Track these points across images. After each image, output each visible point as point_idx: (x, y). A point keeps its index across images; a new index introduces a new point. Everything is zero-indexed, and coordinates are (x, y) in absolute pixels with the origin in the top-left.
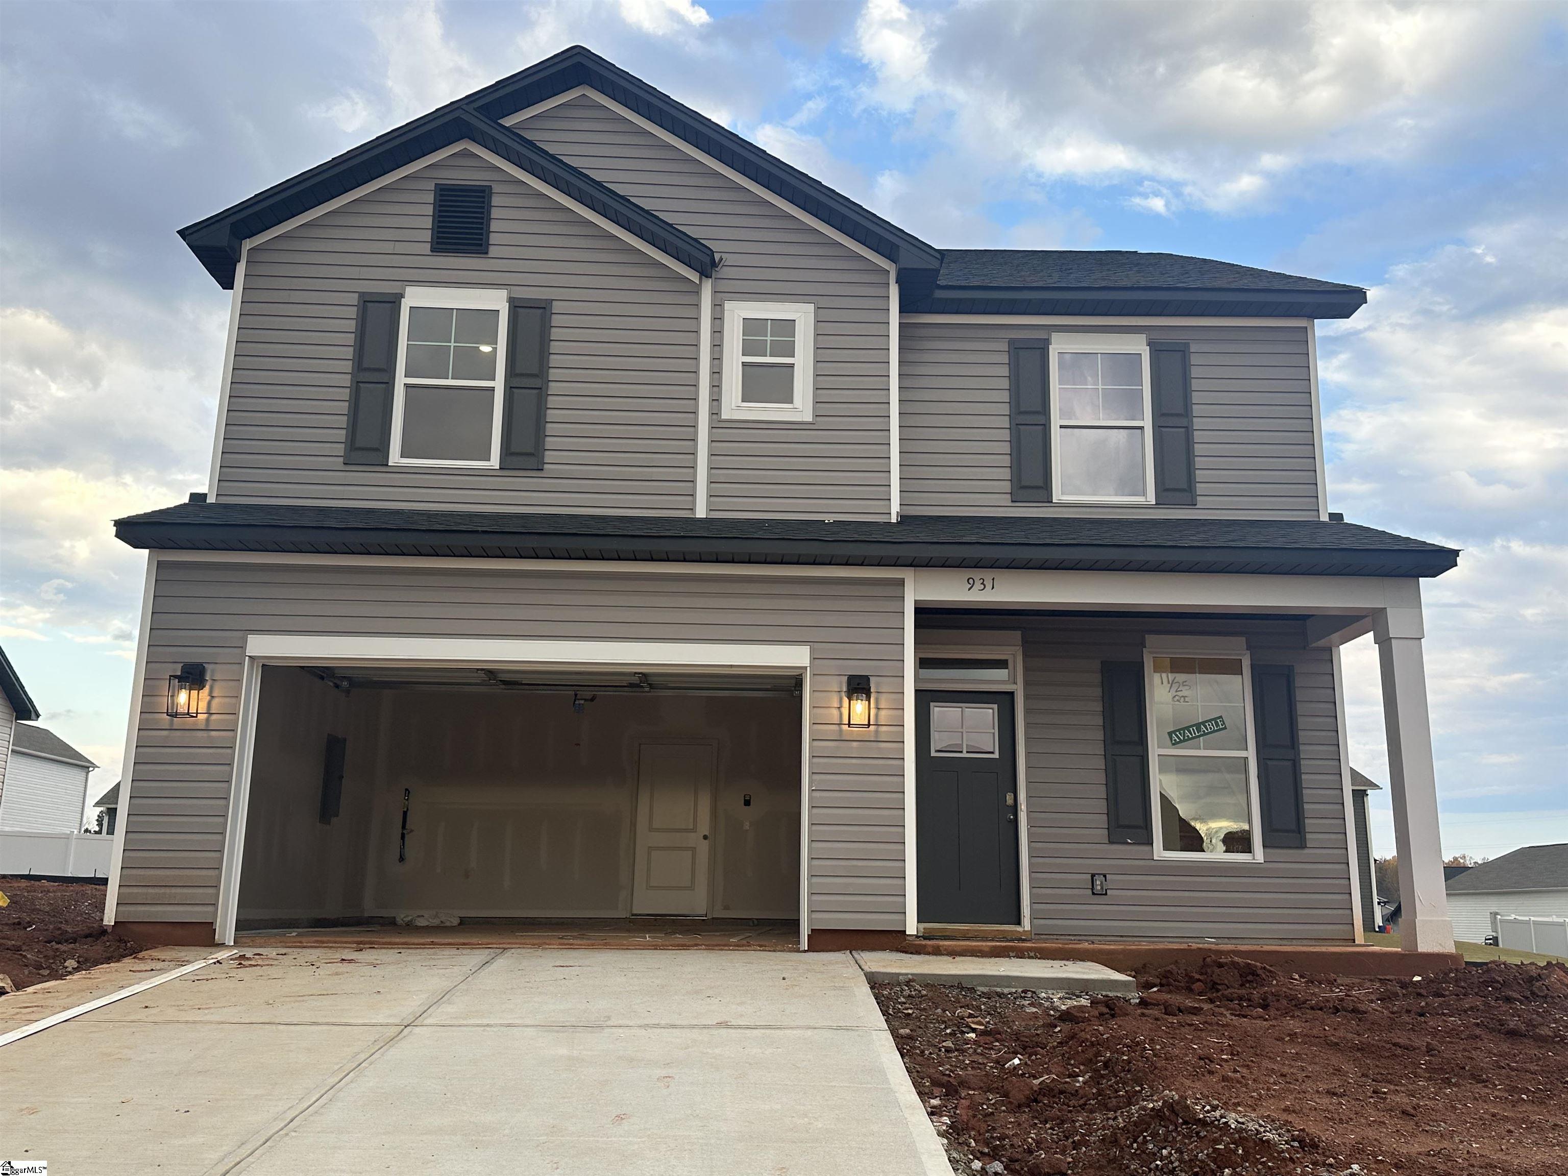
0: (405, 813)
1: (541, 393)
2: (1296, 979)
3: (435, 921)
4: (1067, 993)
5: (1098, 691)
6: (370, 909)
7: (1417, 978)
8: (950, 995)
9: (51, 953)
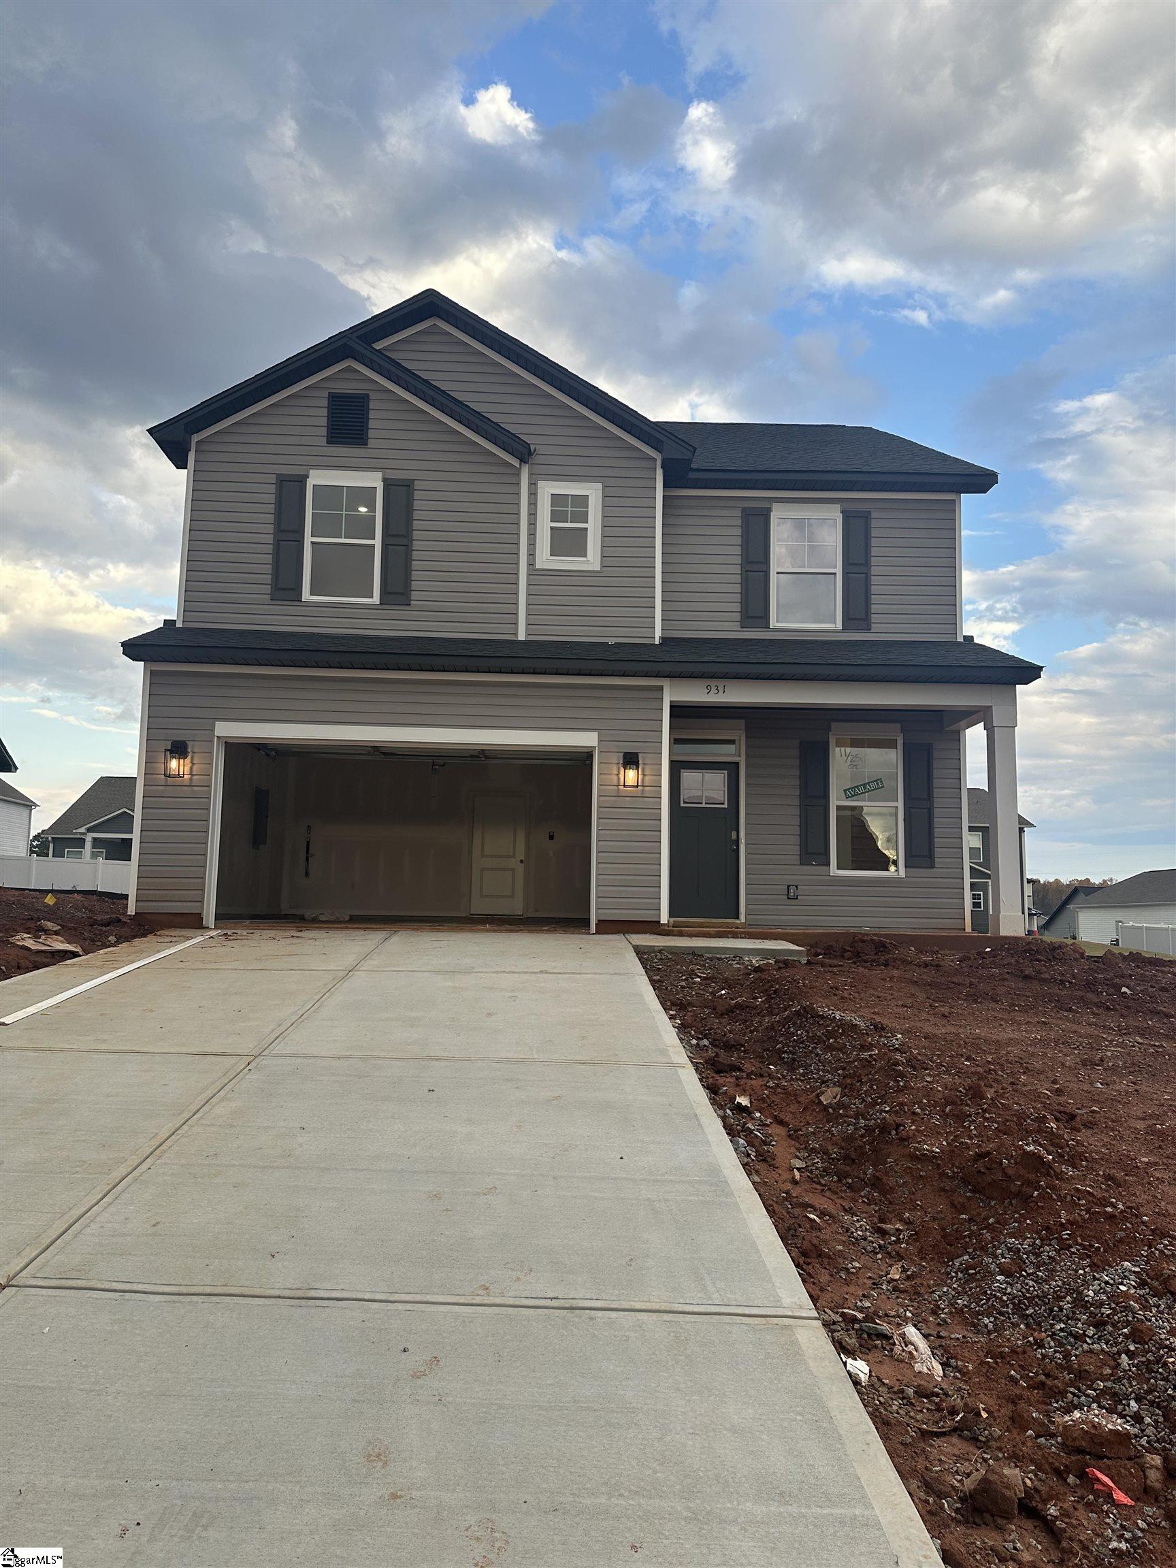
0: (308, 842)
1: (408, 548)
2: (912, 951)
3: (332, 917)
4: (762, 958)
5: (797, 762)
6: (285, 909)
7: (988, 950)
8: (687, 958)
9: (98, 932)
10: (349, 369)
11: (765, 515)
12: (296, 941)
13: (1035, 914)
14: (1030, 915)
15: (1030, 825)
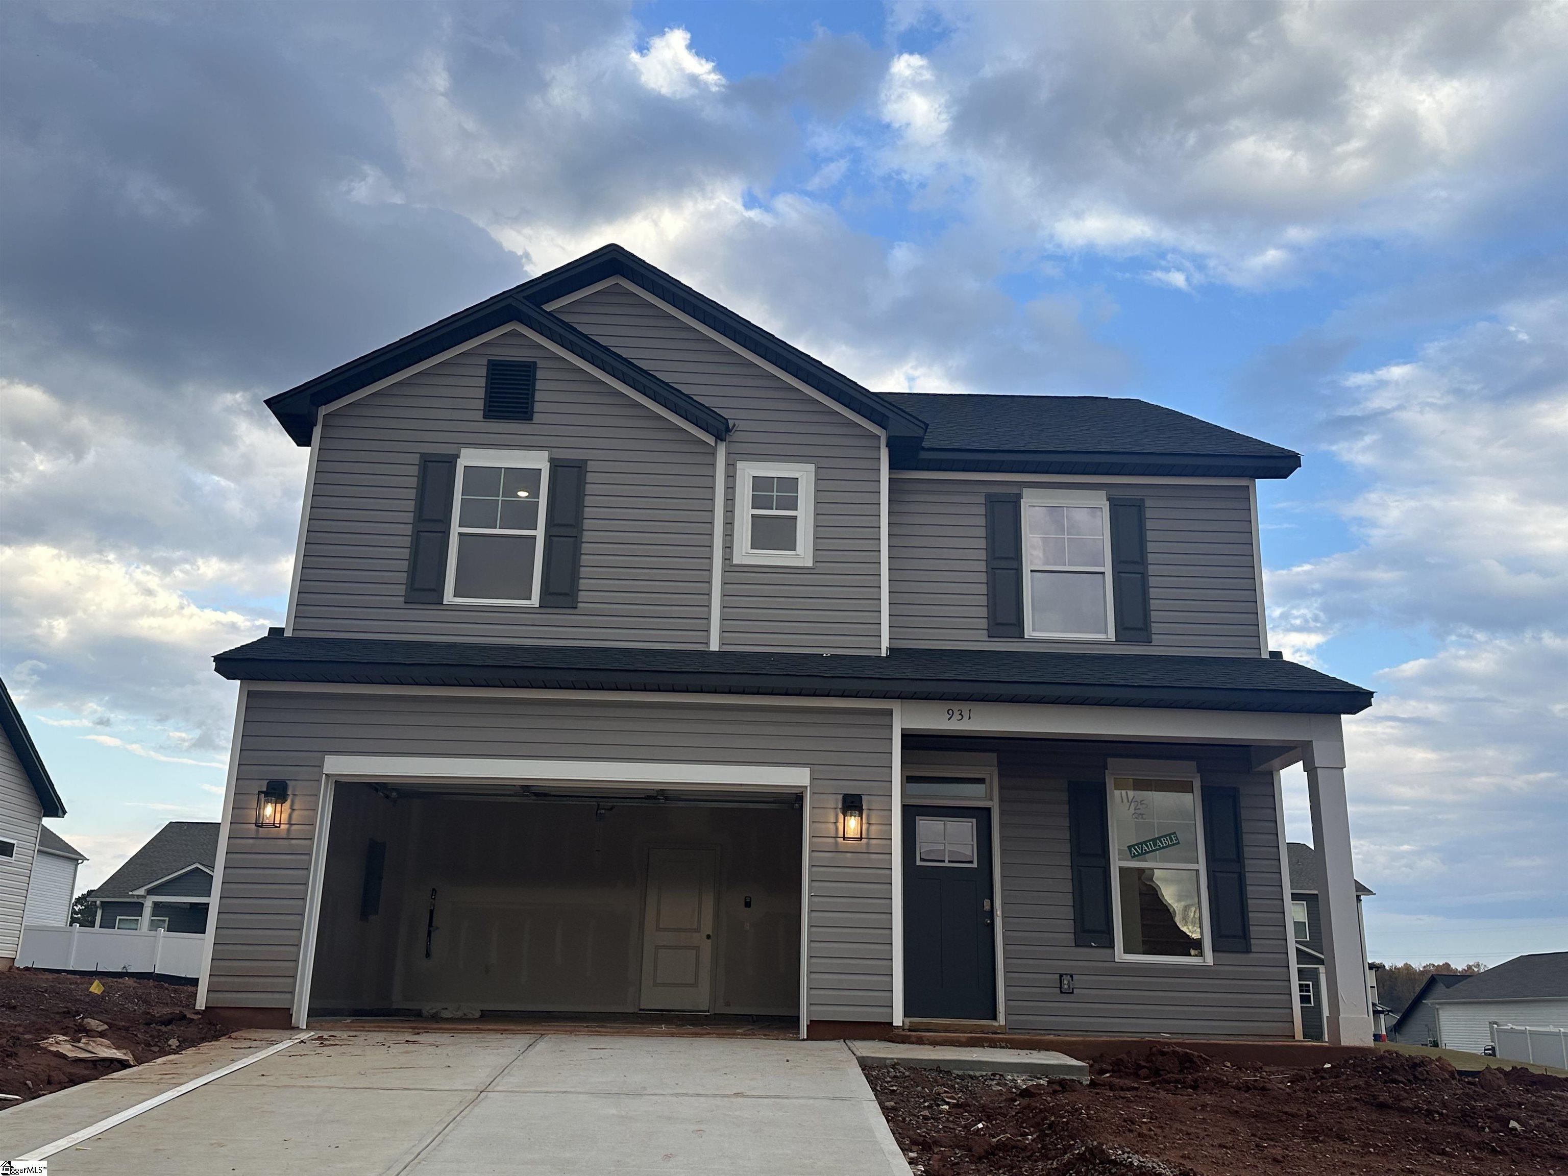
0: (432, 912)
1: (576, 540)
2: (1228, 1067)
3: (458, 1013)
4: (1030, 1076)
5: (1066, 809)
6: (397, 1002)
7: (1328, 1066)
8: (929, 1077)
9: (155, 1033)
10: (514, 334)
11: (1015, 503)
12: (411, 1047)
13: (1382, 1012)
14: (1376, 1012)
15: (1368, 892)
